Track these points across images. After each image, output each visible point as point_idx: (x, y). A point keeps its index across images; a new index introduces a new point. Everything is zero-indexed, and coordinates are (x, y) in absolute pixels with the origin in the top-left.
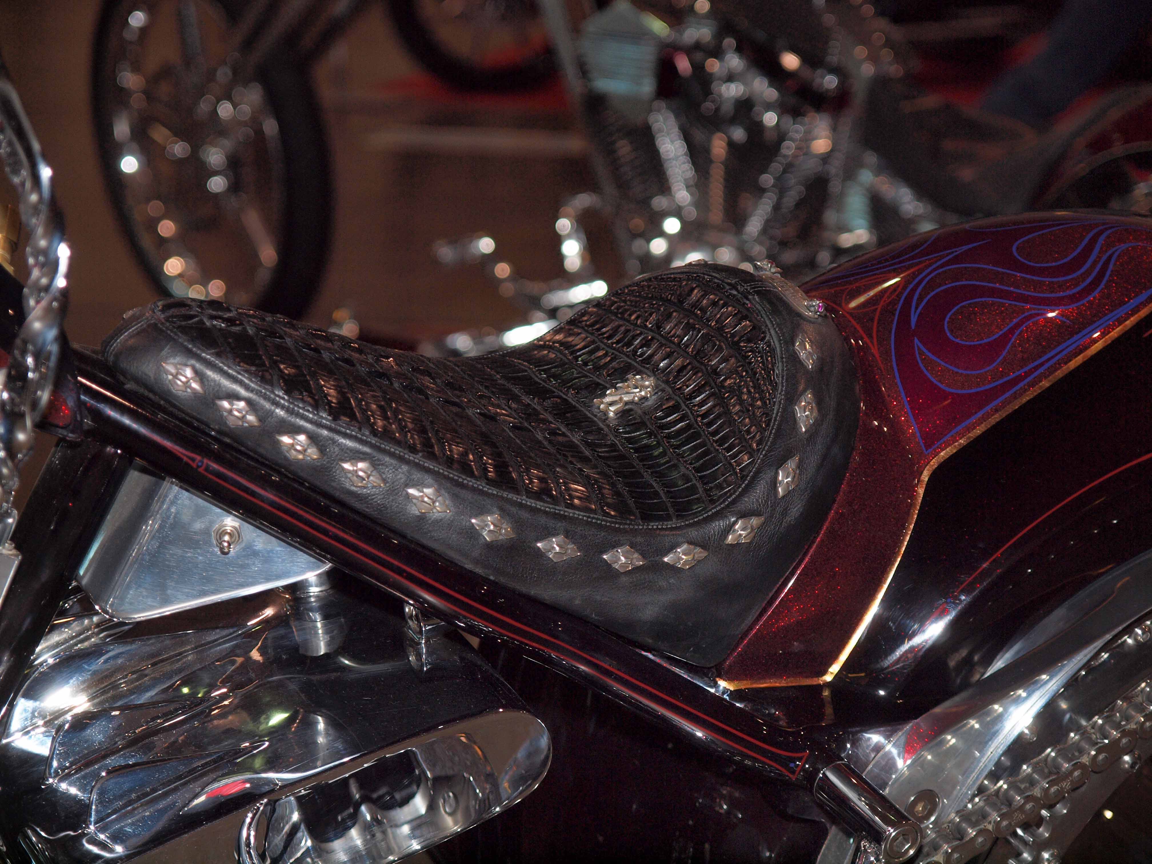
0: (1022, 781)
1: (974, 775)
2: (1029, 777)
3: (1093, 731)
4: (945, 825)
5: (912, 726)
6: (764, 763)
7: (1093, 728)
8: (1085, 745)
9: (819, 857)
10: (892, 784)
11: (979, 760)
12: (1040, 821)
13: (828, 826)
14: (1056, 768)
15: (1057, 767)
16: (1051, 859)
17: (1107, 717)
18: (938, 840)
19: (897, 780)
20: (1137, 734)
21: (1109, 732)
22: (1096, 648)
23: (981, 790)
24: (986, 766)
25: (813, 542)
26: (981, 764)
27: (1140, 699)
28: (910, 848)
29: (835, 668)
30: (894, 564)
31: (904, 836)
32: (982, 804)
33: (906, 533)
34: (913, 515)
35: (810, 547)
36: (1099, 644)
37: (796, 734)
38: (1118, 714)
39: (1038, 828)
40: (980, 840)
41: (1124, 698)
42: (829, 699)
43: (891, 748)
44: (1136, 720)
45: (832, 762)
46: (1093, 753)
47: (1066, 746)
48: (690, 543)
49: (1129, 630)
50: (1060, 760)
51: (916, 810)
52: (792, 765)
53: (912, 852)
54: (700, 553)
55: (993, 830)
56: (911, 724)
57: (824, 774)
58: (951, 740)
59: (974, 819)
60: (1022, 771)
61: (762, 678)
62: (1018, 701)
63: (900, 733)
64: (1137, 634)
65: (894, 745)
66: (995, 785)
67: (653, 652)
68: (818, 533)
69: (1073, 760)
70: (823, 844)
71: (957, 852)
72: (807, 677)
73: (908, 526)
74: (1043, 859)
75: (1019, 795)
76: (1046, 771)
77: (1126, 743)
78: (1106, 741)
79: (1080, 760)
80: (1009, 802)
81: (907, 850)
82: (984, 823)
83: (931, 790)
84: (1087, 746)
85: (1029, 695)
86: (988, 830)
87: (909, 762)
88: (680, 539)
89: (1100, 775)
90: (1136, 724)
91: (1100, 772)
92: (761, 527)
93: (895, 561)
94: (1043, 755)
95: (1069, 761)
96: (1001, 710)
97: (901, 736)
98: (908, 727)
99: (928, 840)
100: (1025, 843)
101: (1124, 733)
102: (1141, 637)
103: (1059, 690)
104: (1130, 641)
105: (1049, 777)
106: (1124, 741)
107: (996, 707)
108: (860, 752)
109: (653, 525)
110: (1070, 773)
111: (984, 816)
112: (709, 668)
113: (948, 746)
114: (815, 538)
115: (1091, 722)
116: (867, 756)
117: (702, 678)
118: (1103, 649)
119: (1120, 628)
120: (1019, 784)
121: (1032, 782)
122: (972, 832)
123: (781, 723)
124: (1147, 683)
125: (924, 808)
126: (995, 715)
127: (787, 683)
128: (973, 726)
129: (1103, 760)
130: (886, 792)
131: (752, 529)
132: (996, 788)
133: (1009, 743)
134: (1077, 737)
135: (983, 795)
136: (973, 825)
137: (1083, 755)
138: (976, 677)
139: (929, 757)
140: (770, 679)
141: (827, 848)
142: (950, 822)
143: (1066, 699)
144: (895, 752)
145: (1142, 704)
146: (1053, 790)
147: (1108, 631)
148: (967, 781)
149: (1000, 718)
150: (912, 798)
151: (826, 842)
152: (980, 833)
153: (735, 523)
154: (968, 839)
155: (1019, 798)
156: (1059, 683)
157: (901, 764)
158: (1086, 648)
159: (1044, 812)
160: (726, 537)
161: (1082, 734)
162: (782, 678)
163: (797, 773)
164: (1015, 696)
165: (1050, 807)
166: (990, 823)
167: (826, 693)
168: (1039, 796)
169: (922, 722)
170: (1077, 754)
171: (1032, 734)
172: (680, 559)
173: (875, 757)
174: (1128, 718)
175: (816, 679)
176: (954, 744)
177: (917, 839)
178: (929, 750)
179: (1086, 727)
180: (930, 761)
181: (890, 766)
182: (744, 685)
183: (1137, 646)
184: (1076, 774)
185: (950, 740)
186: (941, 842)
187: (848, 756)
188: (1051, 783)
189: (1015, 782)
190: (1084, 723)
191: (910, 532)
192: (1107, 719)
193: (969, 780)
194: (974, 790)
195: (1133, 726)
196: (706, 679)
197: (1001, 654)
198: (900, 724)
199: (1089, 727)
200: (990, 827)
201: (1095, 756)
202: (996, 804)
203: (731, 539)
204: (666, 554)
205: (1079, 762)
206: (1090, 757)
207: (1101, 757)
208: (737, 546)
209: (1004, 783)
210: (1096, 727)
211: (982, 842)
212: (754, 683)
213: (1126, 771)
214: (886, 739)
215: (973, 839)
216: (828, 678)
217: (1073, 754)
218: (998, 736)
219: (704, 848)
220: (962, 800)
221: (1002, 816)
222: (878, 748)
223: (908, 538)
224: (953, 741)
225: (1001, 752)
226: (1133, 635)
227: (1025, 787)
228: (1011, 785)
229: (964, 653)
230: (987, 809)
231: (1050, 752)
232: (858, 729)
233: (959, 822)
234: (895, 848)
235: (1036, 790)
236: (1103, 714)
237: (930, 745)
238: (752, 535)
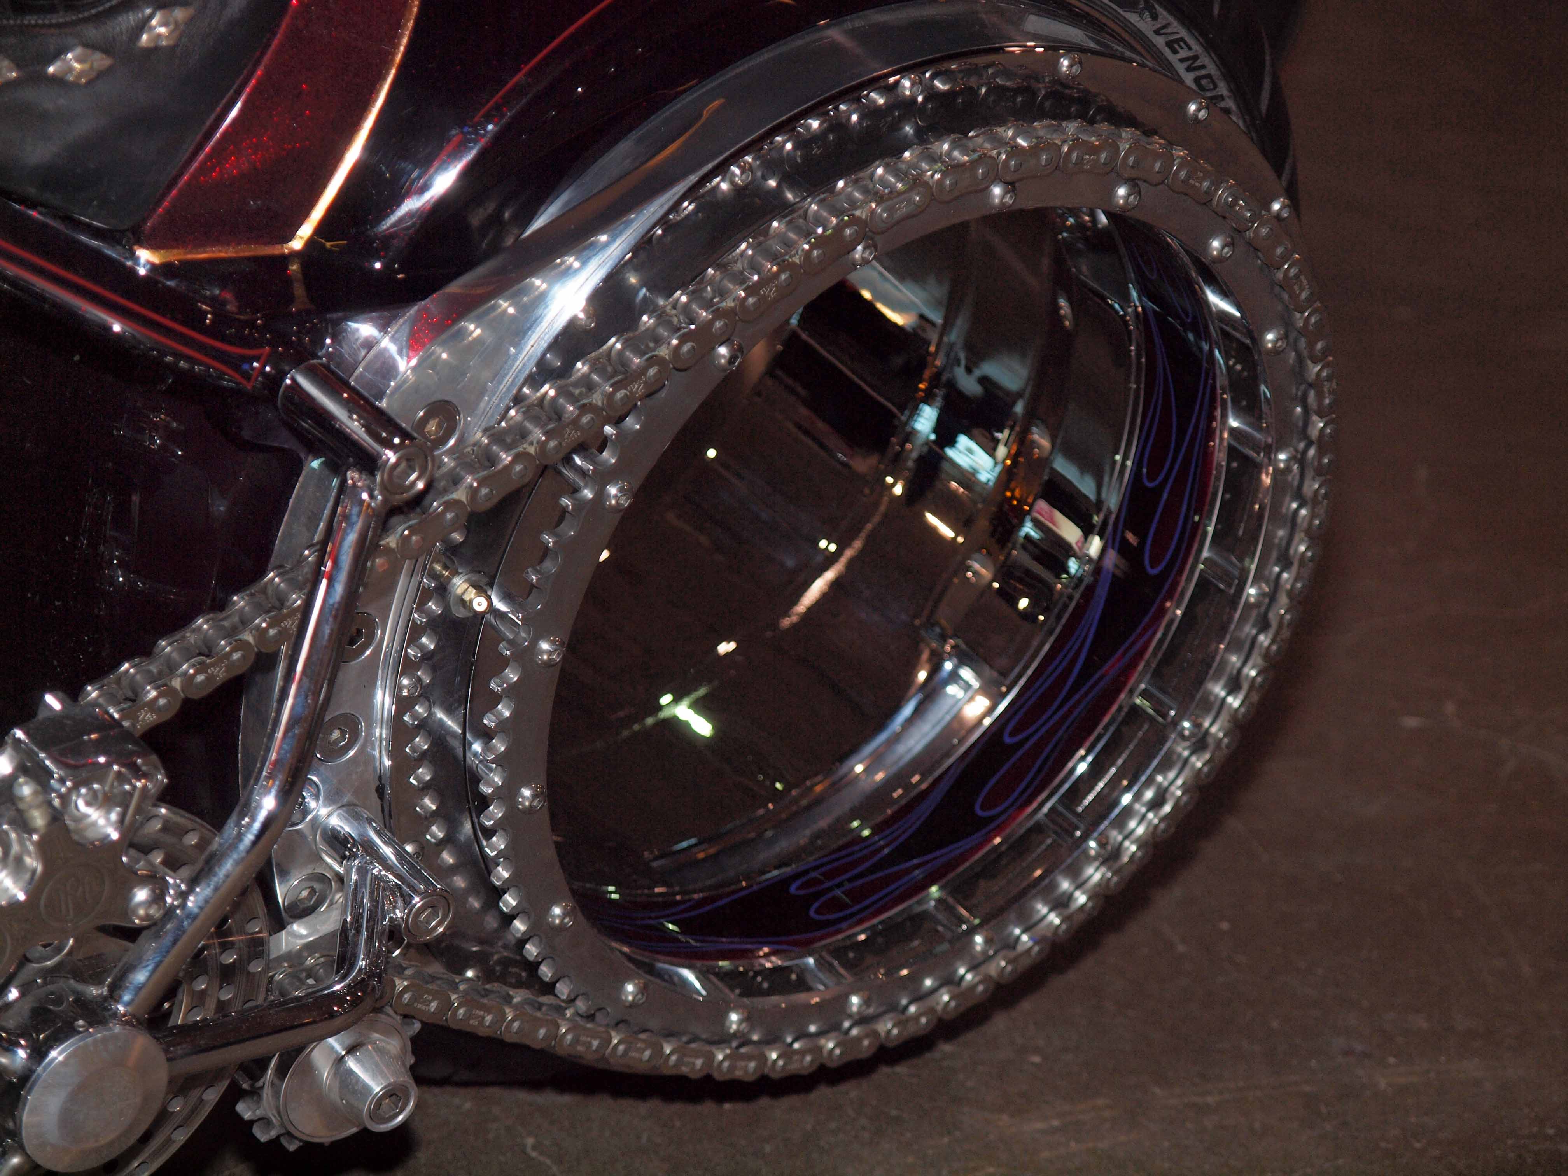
0: (576, 384)
1: (508, 379)
2: (586, 378)
3: (674, 312)
4: (469, 449)
5: (419, 311)
6: (208, 367)
7: (674, 307)
8: (663, 332)
9: (291, 500)
10: (392, 393)
11: (515, 358)
12: (603, 443)
13: (303, 456)
14: (623, 366)
15: (623, 363)
16: (619, 495)
17: (693, 292)
18: (458, 469)
19: (398, 388)
20: (736, 315)
21: (697, 313)
22: (676, 194)
23: (518, 399)
24: (524, 365)
25: (267, 46)
26: (518, 362)
27: (739, 266)
28: (417, 479)
29: (306, 230)
30: (385, 79)
31: (409, 461)
32: (519, 418)
33: (402, 35)
34: (411, 8)
35: (263, 53)
36: (680, 188)
37: (252, 324)
38: (709, 288)
39: (601, 453)
40: (518, 468)
41: (718, 265)
42: (300, 276)
43: (387, 344)
44: (733, 296)
45: (303, 361)
46: (675, 342)
47: (637, 333)
48: (87, 45)
49: (721, 169)
50: (628, 353)
51: (426, 430)
52: (246, 367)
53: (420, 485)
54: (101, 61)
55: (536, 452)
56: (416, 308)
57: (293, 379)
58: (474, 330)
59: (509, 440)
60: (575, 370)
61: (200, 244)
62: (568, 272)
63: (401, 321)
64: (734, 174)
65: (393, 339)
66: (538, 390)
67: (40, 208)
68: (274, 34)
69: (645, 354)
70: (297, 482)
71: (487, 486)
72: (266, 244)
73: (406, 25)
74: (609, 496)
75: (572, 404)
76: (609, 369)
77: (720, 328)
78: (693, 327)
79: (656, 353)
80: (557, 413)
81: (414, 483)
82: (523, 444)
83: (447, 402)
84: (666, 333)
85: (584, 263)
86: (528, 454)
87: (414, 362)
88: (70, 40)
89: (684, 373)
90: (734, 301)
91: (685, 370)
92: (190, 22)
93: (388, 74)
94: (605, 347)
95: (641, 354)
96: (544, 286)
97: (403, 324)
98: (413, 311)
99: (444, 470)
100: (582, 473)
101: (718, 313)
102: (740, 179)
103: (625, 256)
104: (724, 186)
105: (612, 377)
106: (718, 324)
107: (537, 282)
108: (345, 350)
109: (31, 19)
110: (643, 371)
111: (523, 434)
112: (122, 232)
113: (470, 338)
114: (270, 40)
115: (671, 300)
116: (355, 353)
117: (113, 246)
118: (688, 195)
119: (710, 166)
120: (571, 389)
121: (588, 385)
122: (506, 458)
123: (229, 307)
124: (748, 242)
125: (439, 426)
126: (537, 293)
127: (236, 252)
128: (505, 311)
129: (689, 351)
130: (383, 404)
131: (177, 24)
132: (538, 394)
133: (556, 332)
134: (652, 321)
135: (520, 405)
136: (508, 448)
137: (660, 347)
138: (509, 241)
139: (444, 356)
140: (212, 246)
141: (301, 487)
142: (474, 445)
143: (637, 269)
144: (393, 348)
145: (742, 273)
146: (619, 395)
147: (693, 171)
148: (498, 388)
149: (542, 298)
150: (421, 414)
151: (301, 479)
152: (517, 458)
153: (151, 17)
154: (500, 467)
155: (571, 408)
156: (624, 245)
157: (405, 365)
158: (662, 195)
159: (608, 429)
160: (138, 36)
161: (659, 317)
162: (228, 245)
163: (253, 378)
164: (563, 267)
165: (618, 421)
166: (531, 444)
167: (294, 267)
168: (600, 404)
169: (431, 304)
170: (652, 345)
171: (588, 318)
172: (71, 69)
173: (366, 356)
174: (722, 293)
175: (279, 246)
176: (478, 336)
177: (427, 466)
178: (443, 344)
179: (665, 306)
180: (445, 360)
181: (387, 369)
182: (175, 256)
183: (735, 190)
184: (652, 372)
185: (472, 332)
186: (463, 473)
187: (329, 355)
188: (617, 386)
189: (567, 385)
190: (661, 302)
191: (407, 33)
192: (693, 295)
193: (502, 387)
194: (507, 401)
195: (729, 303)
196: (119, 247)
197: (543, 208)
198: (398, 308)
199: (669, 307)
200: (532, 450)
201: (678, 347)
202: (540, 418)
203: (148, 39)
204: (50, 62)
205: (655, 356)
206: (671, 348)
207: (686, 348)
208: (153, 51)
209: (550, 388)
210: (679, 306)
211: (521, 471)
212: (190, 252)
213: (723, 369)
214: (380, 331)
215: (508, 468)
216: (297, 244)
217: (647, 346)
218: (541, 322)
219: (130, 501)
220: (492, 416)
221: (548, 434)
222: (369, 344)
223: (405, 40)
224: (478, 331)
225: (545, 345)
226: (728, 176)
227: (581, 393)
228: (560, 392)
229: (491, 207)
230: (528, 425)
231: (615, 343)
232: (340, 314)
233: (488, 445)
234: (396, 480)
235: (595, 396)
236: (688, 288)
237: (443, 337)
238: (178, 33)
